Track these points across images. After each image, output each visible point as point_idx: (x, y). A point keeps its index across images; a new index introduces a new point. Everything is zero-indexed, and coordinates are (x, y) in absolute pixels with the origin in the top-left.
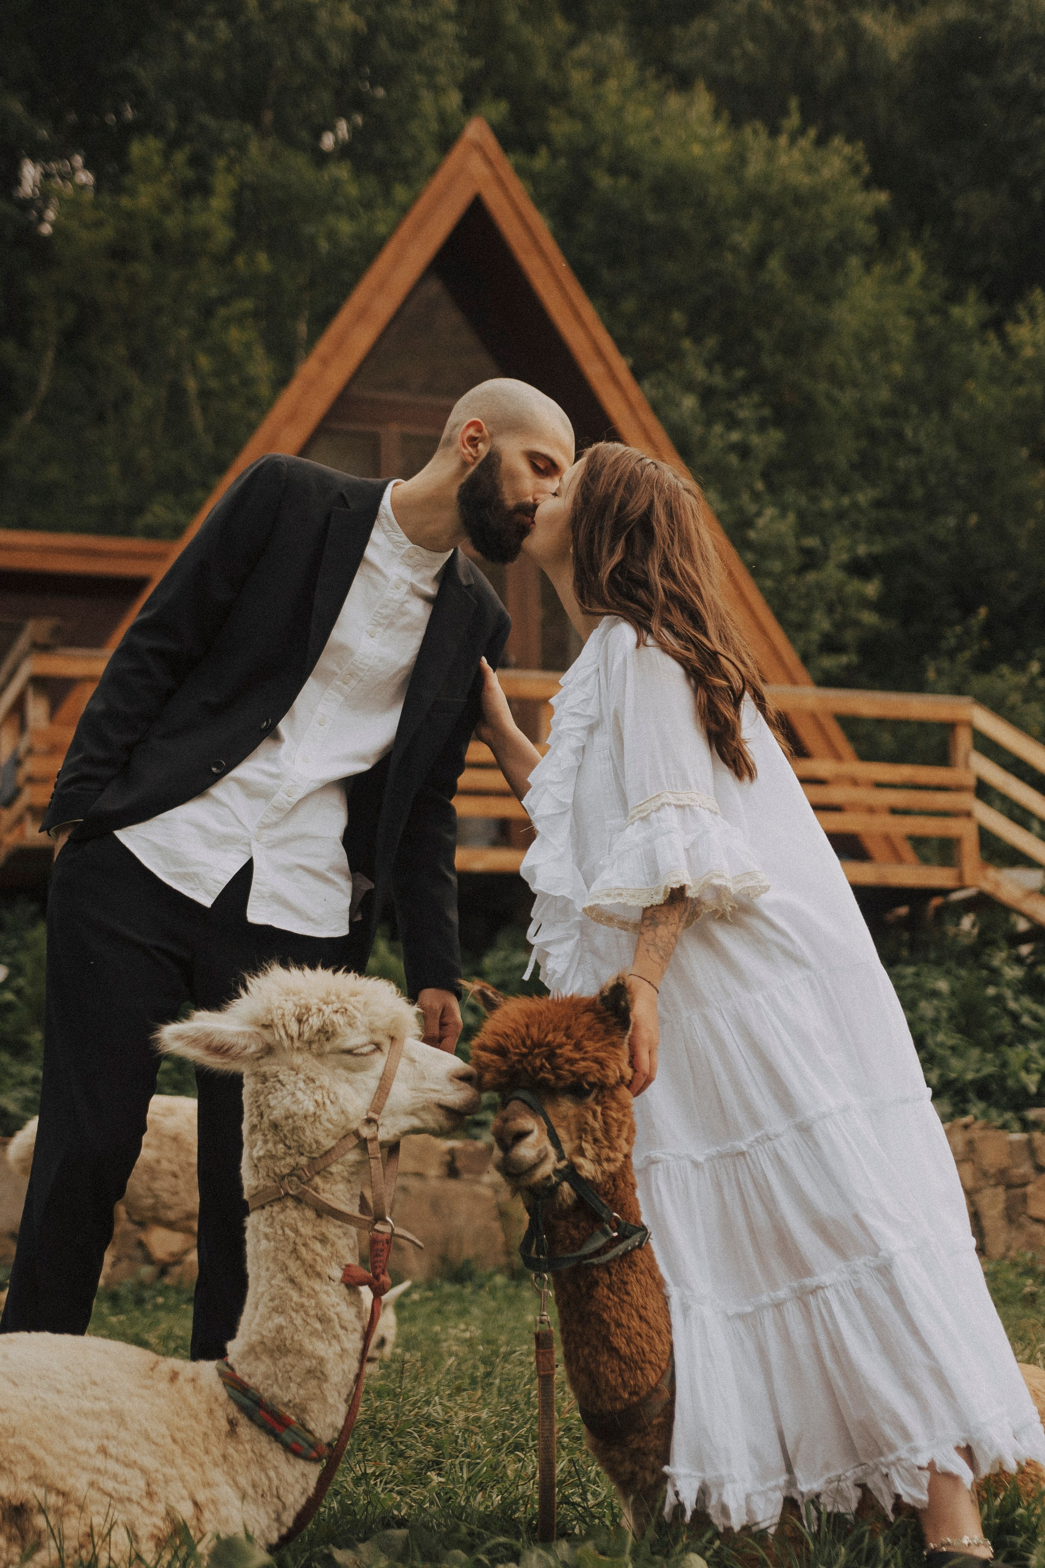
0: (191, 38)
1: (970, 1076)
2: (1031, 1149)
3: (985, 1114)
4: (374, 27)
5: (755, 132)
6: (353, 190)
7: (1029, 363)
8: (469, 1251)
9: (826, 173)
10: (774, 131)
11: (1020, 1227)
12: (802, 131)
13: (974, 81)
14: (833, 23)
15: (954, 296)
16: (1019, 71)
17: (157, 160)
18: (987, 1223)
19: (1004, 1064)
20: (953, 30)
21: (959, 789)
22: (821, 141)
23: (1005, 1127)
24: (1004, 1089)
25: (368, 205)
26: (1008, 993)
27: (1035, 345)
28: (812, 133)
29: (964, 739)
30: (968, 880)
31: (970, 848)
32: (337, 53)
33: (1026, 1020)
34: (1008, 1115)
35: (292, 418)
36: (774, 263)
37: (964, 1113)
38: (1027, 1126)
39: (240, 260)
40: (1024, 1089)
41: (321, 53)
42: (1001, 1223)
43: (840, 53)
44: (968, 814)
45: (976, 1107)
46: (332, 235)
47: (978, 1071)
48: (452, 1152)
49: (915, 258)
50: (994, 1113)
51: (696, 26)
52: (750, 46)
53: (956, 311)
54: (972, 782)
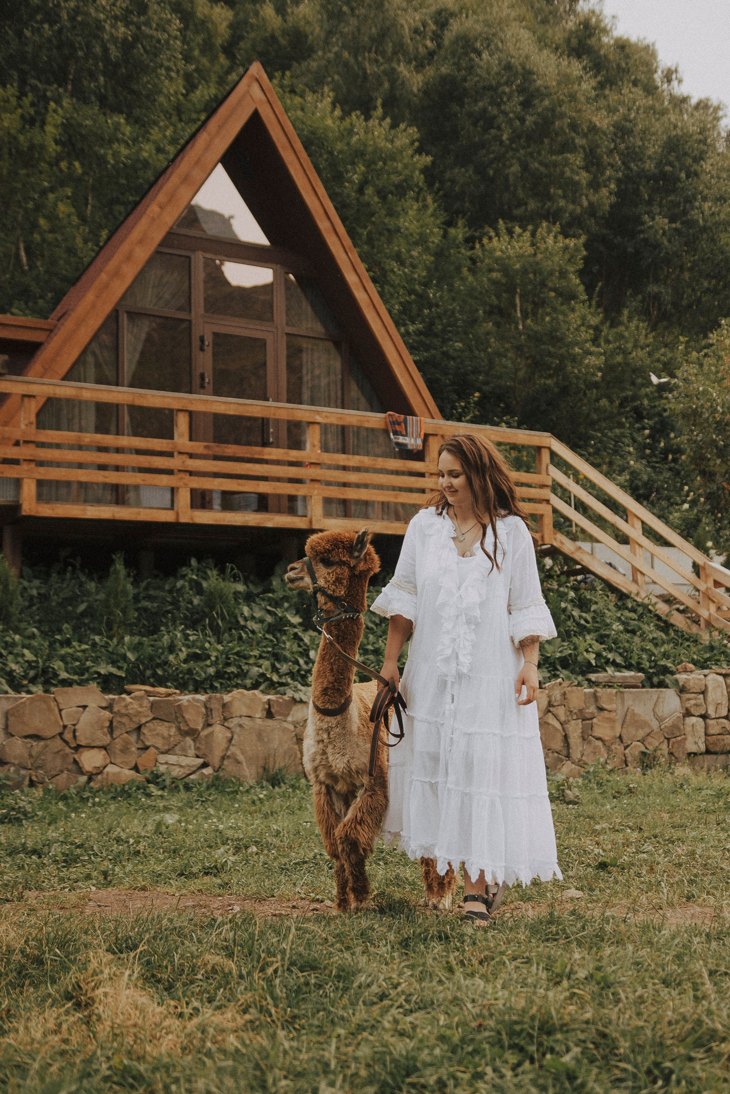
0: (27, 33)
1: (558, 655)
2: (595, 696)
3: (568, 678)
4: (136, 38)
5: (358, 117)
6: (128, 130)
7: (497, 260)
8: (280, 763)
9: (398, 143)
10: (367, 118)
11: (589, 742)
12: (383, 118)
13: (455, 108)
14: (382, 68)
15: (450, 223)
16: (480, 104)
17: (13, 101)
18: (572, 741)
19: (575, 649)
20: (444, 79)
21: (542, 486)
22: (394, 126)
23: (579, 685)
24: (575, 662)
25: (135, 140)
26: (569, 607)
27: (502, 251)
28: (388, 120)
29: (546, 456)
30: (547, 540)
31: (548, 520)
32: (114, 53)
33: (582, 622)
34: (580, 678)
35: (141, 242)
36: (369, 191)
37: (556, 676)
38: (591, 683)
39: (63, 165)
40: (589, 663)
41: (105, 50)
42: (580, 740)
43: (386, 85)
44: (548, 501)
45: (564, 673)
46: (116, 154)
47: (561, 652)
48: (269, 702)
49: (429, 200)
50: (573, 677)
51: (304, 65)
52: (336, 77)
53: (452, 231)
54: (550, 483)
